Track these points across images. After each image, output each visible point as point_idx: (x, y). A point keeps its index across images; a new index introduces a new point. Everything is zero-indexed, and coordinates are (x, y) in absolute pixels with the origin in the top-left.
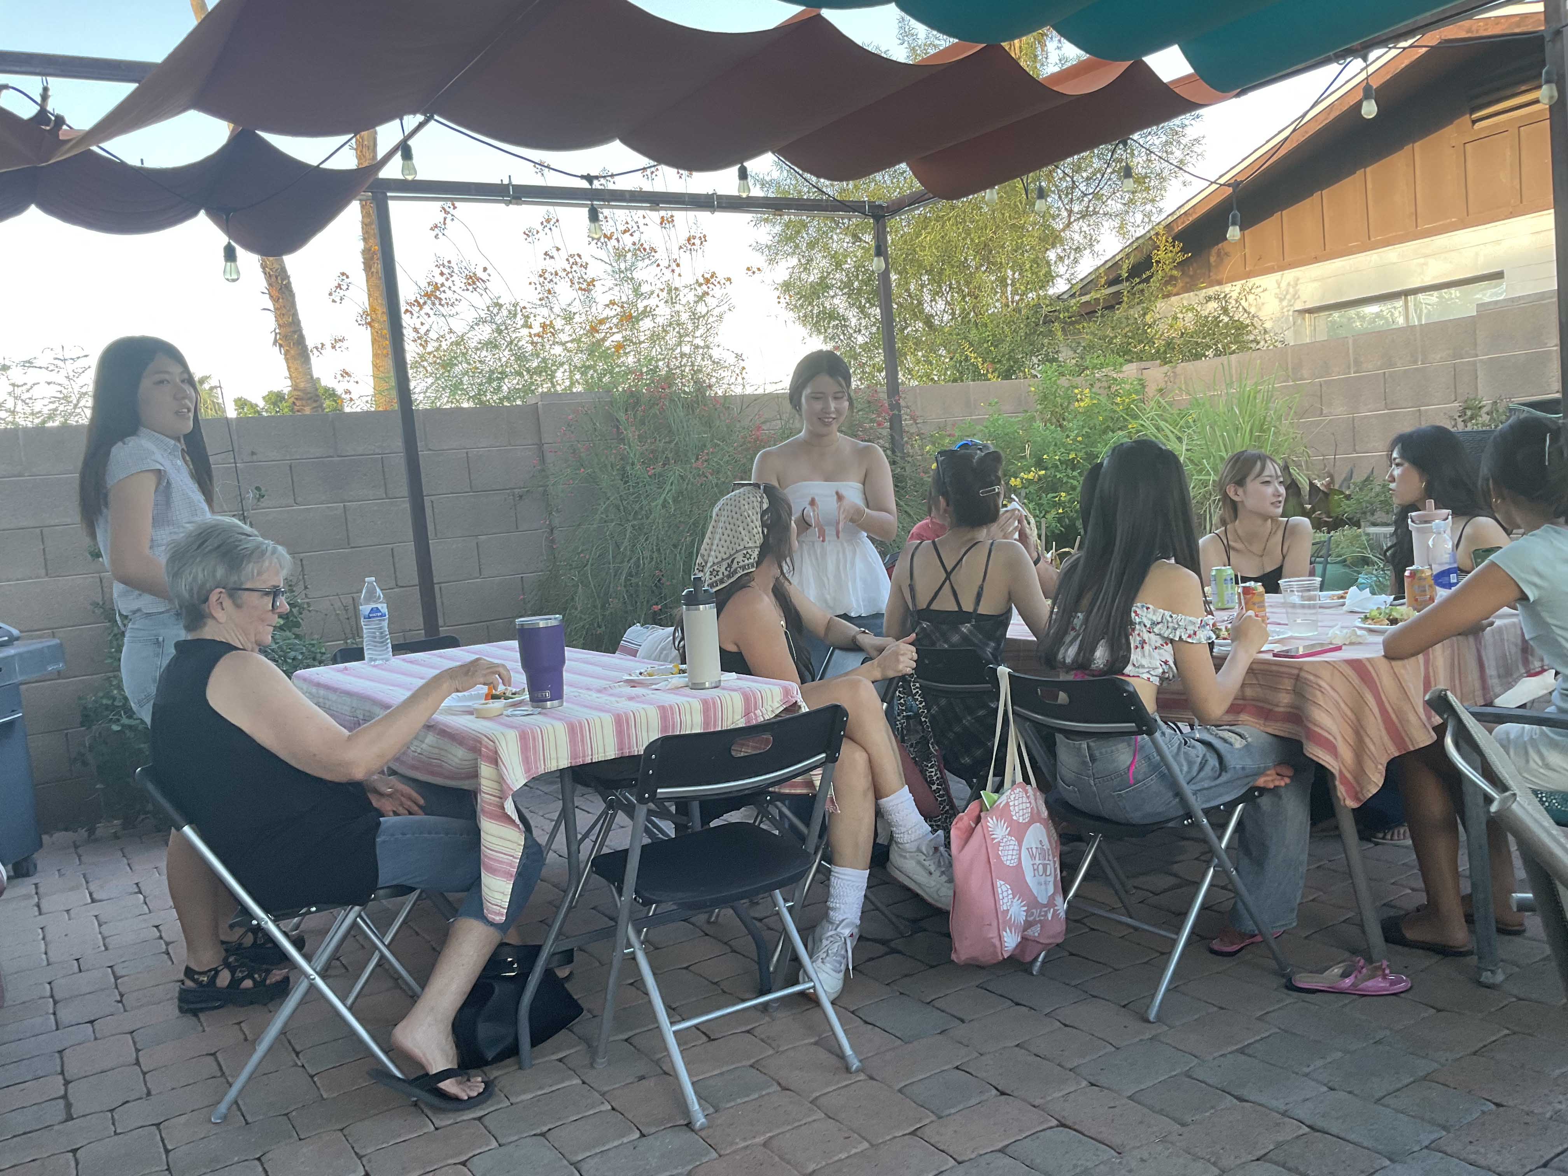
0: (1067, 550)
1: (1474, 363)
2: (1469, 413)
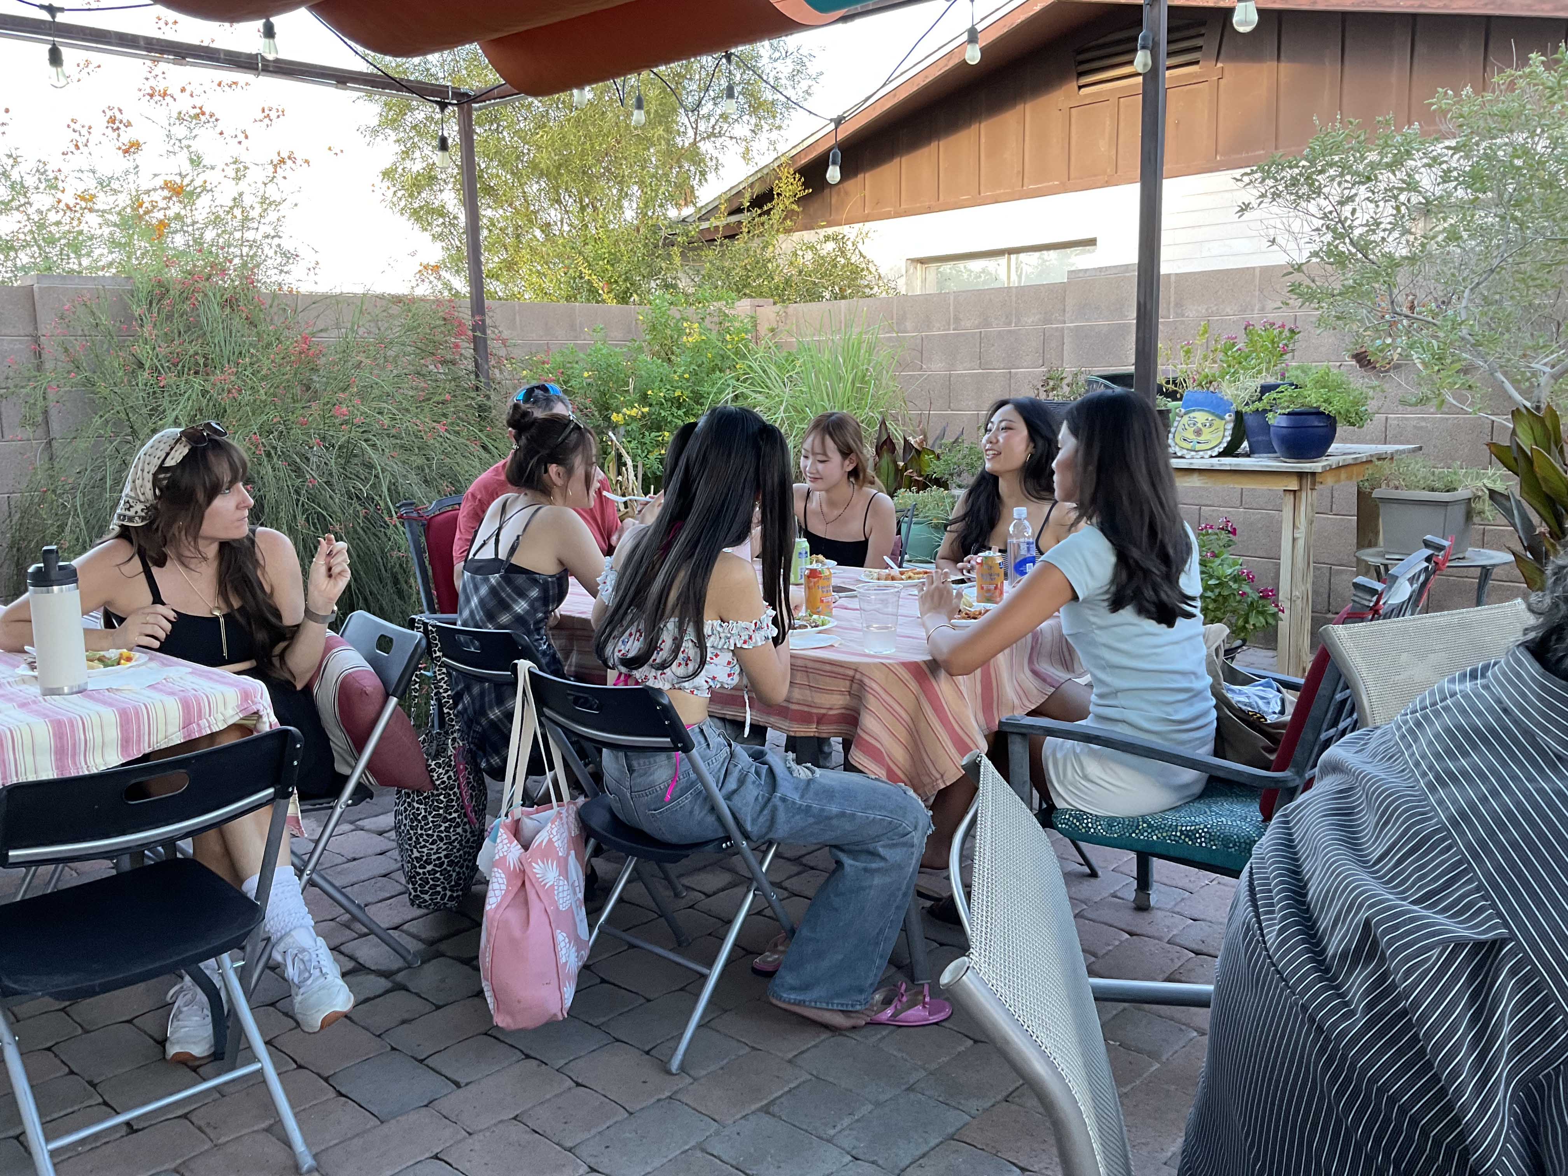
1: (1062, 330)
2: (1051, 383)
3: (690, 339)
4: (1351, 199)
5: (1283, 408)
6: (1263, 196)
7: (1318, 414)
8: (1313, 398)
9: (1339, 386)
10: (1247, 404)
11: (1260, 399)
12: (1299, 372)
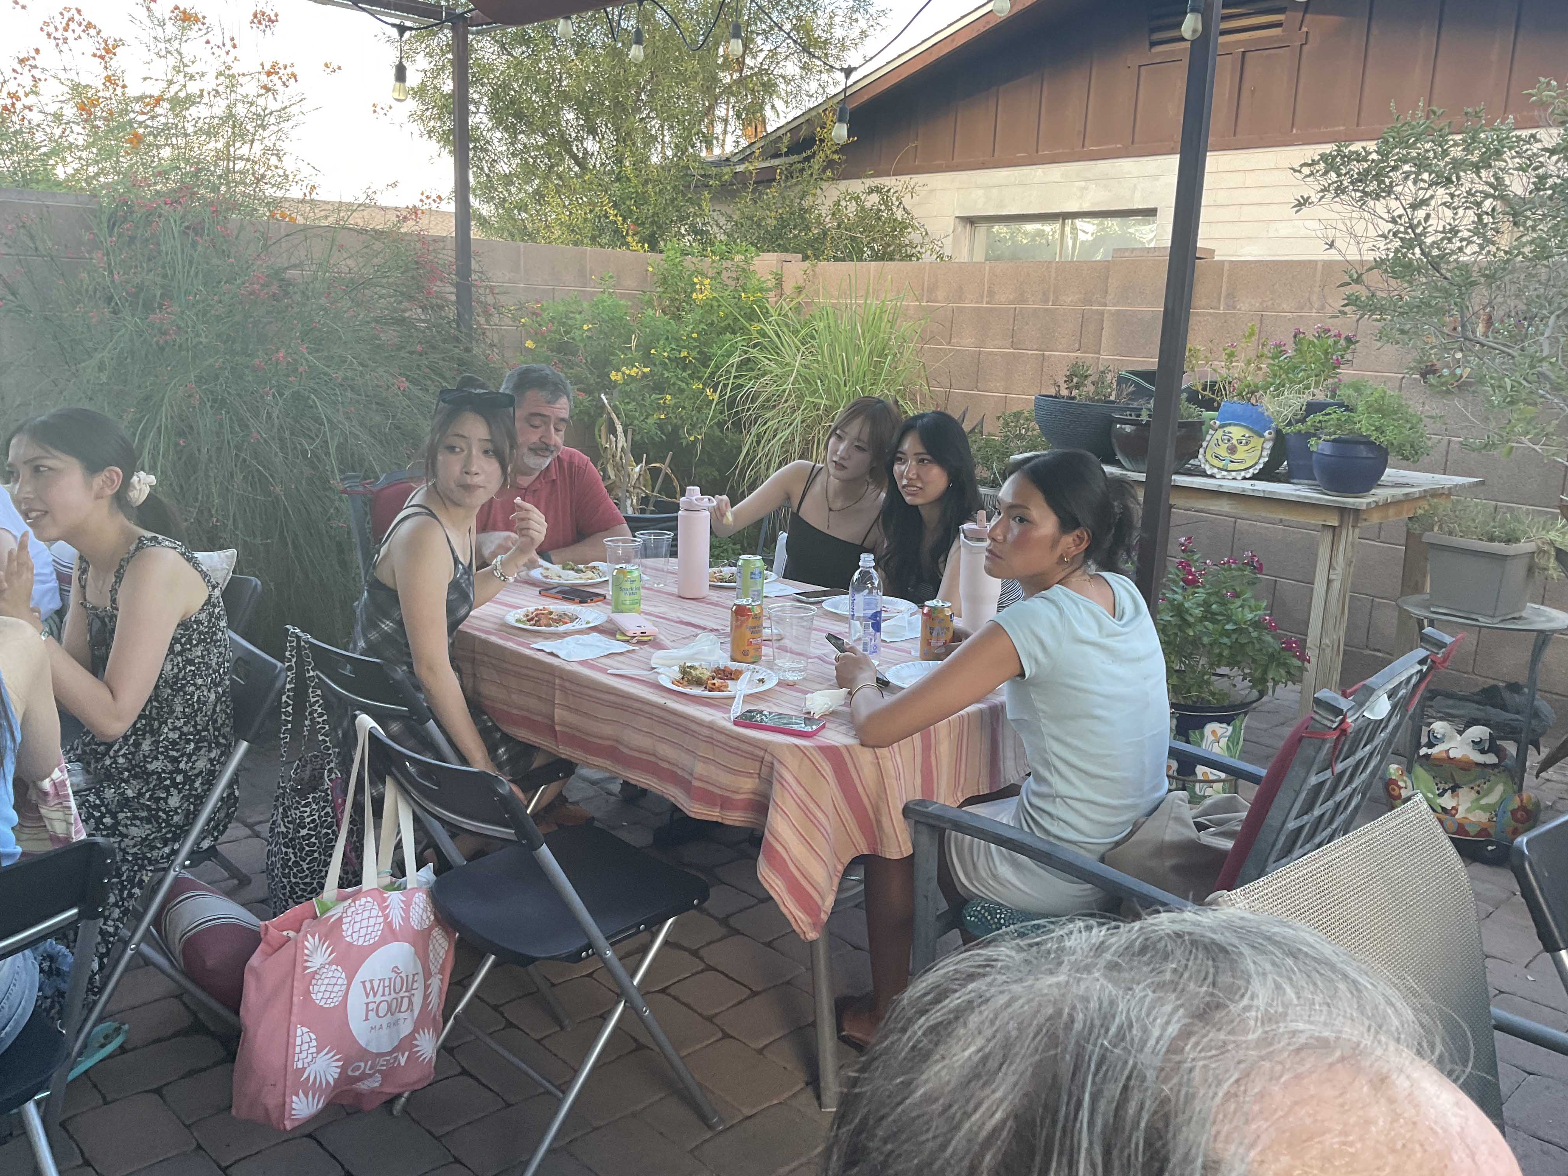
0: (658, 465)
1: (1102, 313)
2: (1075, 380)
3: (701, 296)
4: (1424, 202)
5: (1330, 434)
6: (1325, 190)
7: (1369, 443)
8: (1364, 424)
9: (1396, 411)
10: (1290, 424)
11: (1303, 421)
12: (1351, 392)
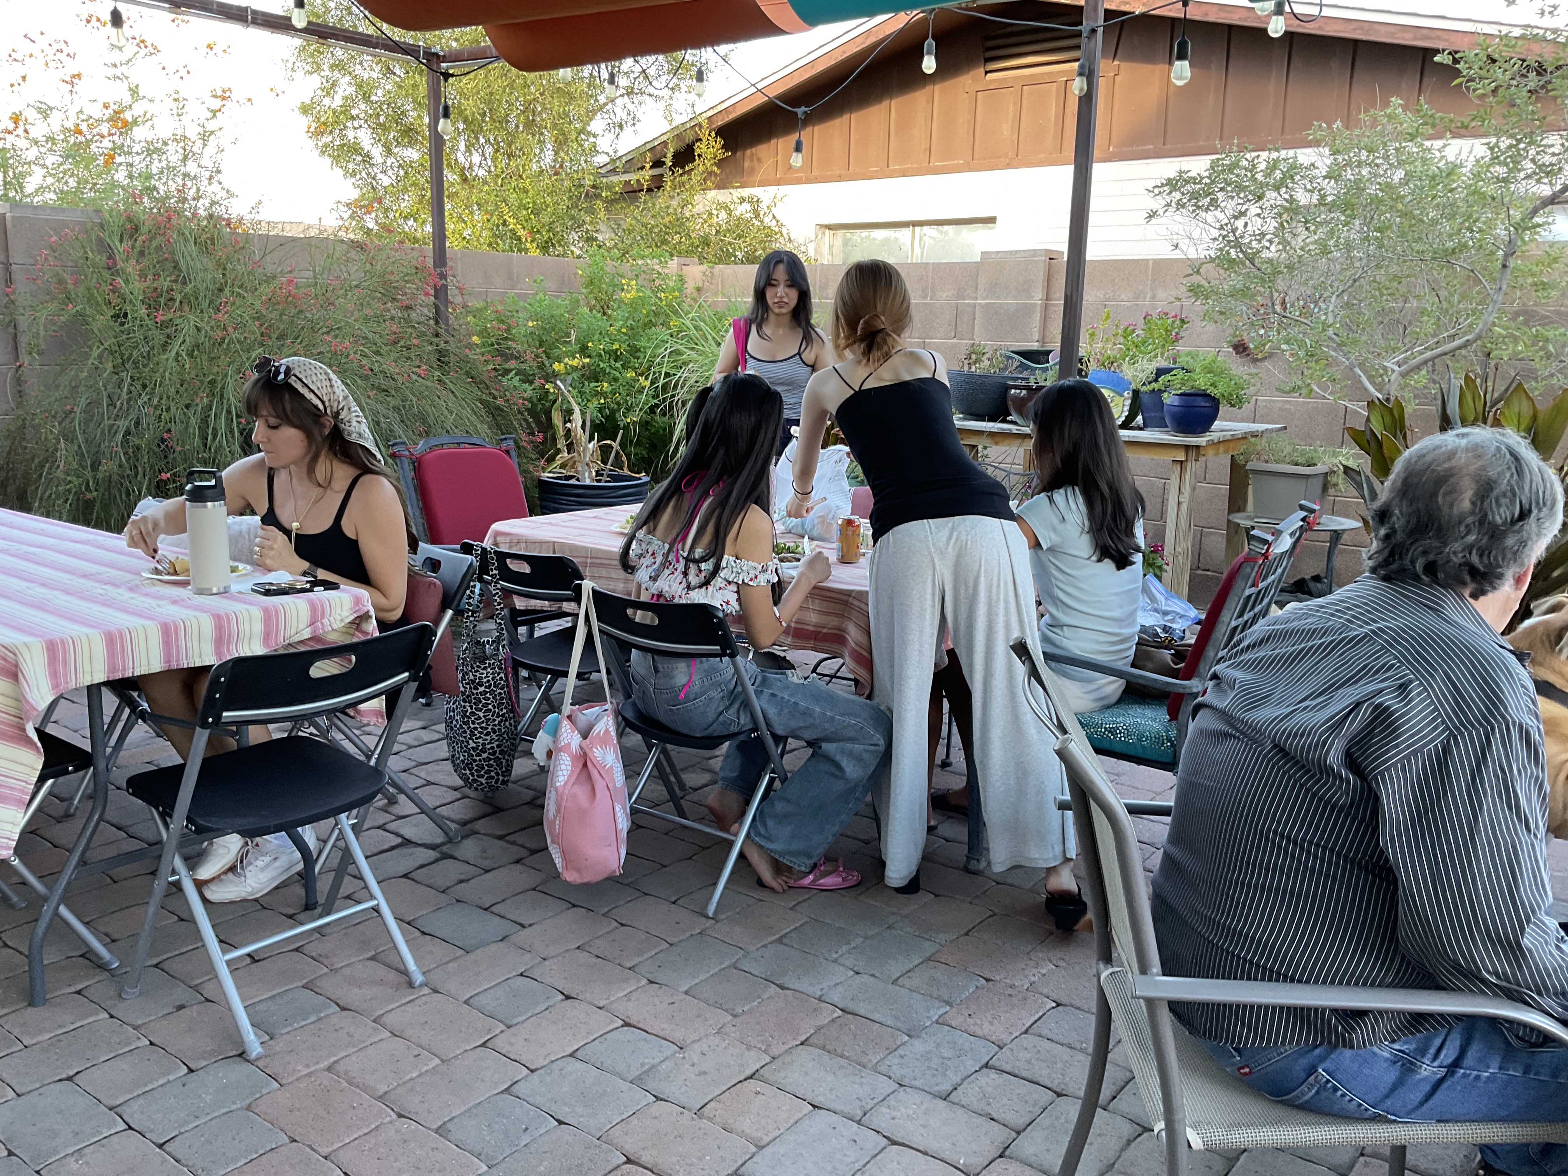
1: (974, 306)
3: (628, 296)
4: (1242, 214)
5: (1176, 389)
6: (1168, 205)
7: (1205, 395)
8: (1202, 382)
9: (1222, 372)
10: (1144, 384)
11: (1156, 380)
12: (1189, 358)
